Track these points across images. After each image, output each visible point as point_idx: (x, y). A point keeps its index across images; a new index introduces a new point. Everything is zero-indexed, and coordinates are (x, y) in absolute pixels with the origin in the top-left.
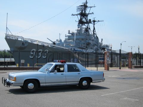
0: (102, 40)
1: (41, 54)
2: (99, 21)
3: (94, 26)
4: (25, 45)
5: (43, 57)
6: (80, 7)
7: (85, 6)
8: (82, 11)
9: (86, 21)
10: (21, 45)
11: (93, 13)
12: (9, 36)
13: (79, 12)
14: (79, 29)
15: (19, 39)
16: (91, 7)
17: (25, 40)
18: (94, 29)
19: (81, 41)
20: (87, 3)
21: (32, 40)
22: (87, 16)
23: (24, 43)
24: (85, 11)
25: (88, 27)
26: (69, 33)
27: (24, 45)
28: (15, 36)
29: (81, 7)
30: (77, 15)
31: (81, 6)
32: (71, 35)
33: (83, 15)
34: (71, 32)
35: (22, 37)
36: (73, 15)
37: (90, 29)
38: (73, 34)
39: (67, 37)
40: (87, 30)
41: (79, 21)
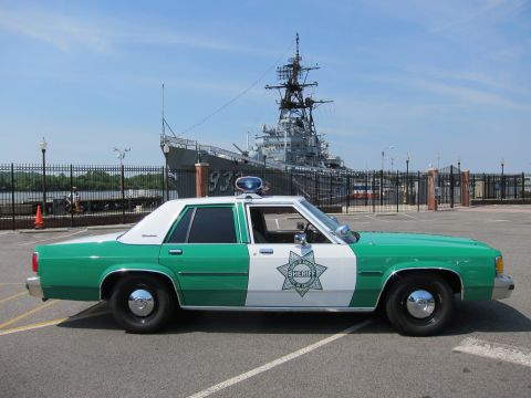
3: (311, 114)
6: (286, 69)
7: (295, 67)
8: (290, 80)
9: (298, 103)
11: (316, 84)
12: (168, 139)
13: (283, 82)
15: (189, 148)
16: (309, 69)
17: (201, 148)
18: (312, 120)
20: (298, 59)
21: (213, 149)
22: (300, 90)
24: (296, 79)
25: (303, 117)
26: (265, 132)
28: (182, 140)
29: (289, 69)
30: (278, 88)
31: (288, 66)
32: (268, 135)
33: (293, 88)
34: (268, 129)
35: (197, 143)
36: (268, 87)
37: (306, 120)
38: (272, 132)
39: (263, 141)
40: (301, 123)
41: (283, 101)
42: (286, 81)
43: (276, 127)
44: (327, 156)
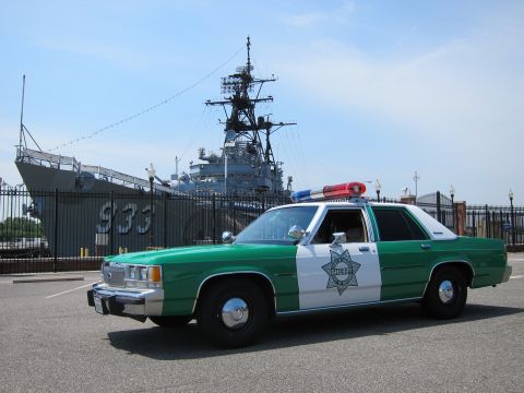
0: (290, 180)
1: (133, 218)
2: (281, 124)
3: (268, 140)
4: (85, 187)
5: (141, 230)
6: (232, 80)
7: (245, 78)
8: (238, 93)
9: (249, 124)
10: (70, 187)
11: (271, 98)
12: (29, 153)
13: (228, 95)
14: (233, 145)
16: (263, 81)
17: (83, 169)
18: (269, 147)
19: (240, 182)
20: (249, 68)
21: (105, 172)
22: (253, 107)
23: (82, 180)
24: (246, 93)
25: (254, 141)
26: (202, 158)
27: (81, 187)
28: (52, 156)
29: (236, 80)
30: (223, 103)
31: (236, 76)
32: (207, 162)
33: (241, 103)
34: (207, 155)
35: (75, 160)
36: (209, 103)
37: (260, 145)
38: (213, 160)
39: (197, 170)
40: (252, 149)
41: (228, 120)
42: (231, 94)
43: (219, 154)
44: (289, 192)
